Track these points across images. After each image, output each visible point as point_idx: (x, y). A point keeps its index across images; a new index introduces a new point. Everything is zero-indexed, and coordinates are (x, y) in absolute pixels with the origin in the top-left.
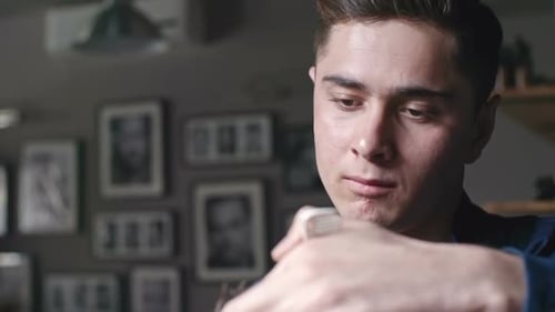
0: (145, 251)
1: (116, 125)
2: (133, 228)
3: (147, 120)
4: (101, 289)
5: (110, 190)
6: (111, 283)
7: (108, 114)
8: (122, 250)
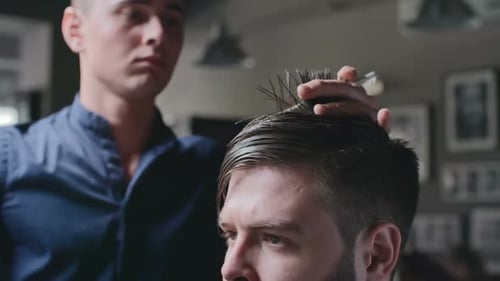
0: (483, 194)
1: (459, 91)
2: (473, 177)
3: (483, 87)
4: (447, 227)
5: (454, 144)
6: (455, 222)
7: (453, 81)
8: (463, 196)
